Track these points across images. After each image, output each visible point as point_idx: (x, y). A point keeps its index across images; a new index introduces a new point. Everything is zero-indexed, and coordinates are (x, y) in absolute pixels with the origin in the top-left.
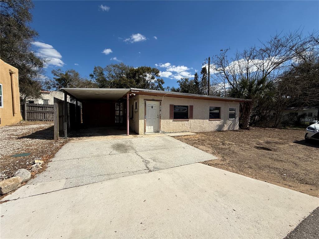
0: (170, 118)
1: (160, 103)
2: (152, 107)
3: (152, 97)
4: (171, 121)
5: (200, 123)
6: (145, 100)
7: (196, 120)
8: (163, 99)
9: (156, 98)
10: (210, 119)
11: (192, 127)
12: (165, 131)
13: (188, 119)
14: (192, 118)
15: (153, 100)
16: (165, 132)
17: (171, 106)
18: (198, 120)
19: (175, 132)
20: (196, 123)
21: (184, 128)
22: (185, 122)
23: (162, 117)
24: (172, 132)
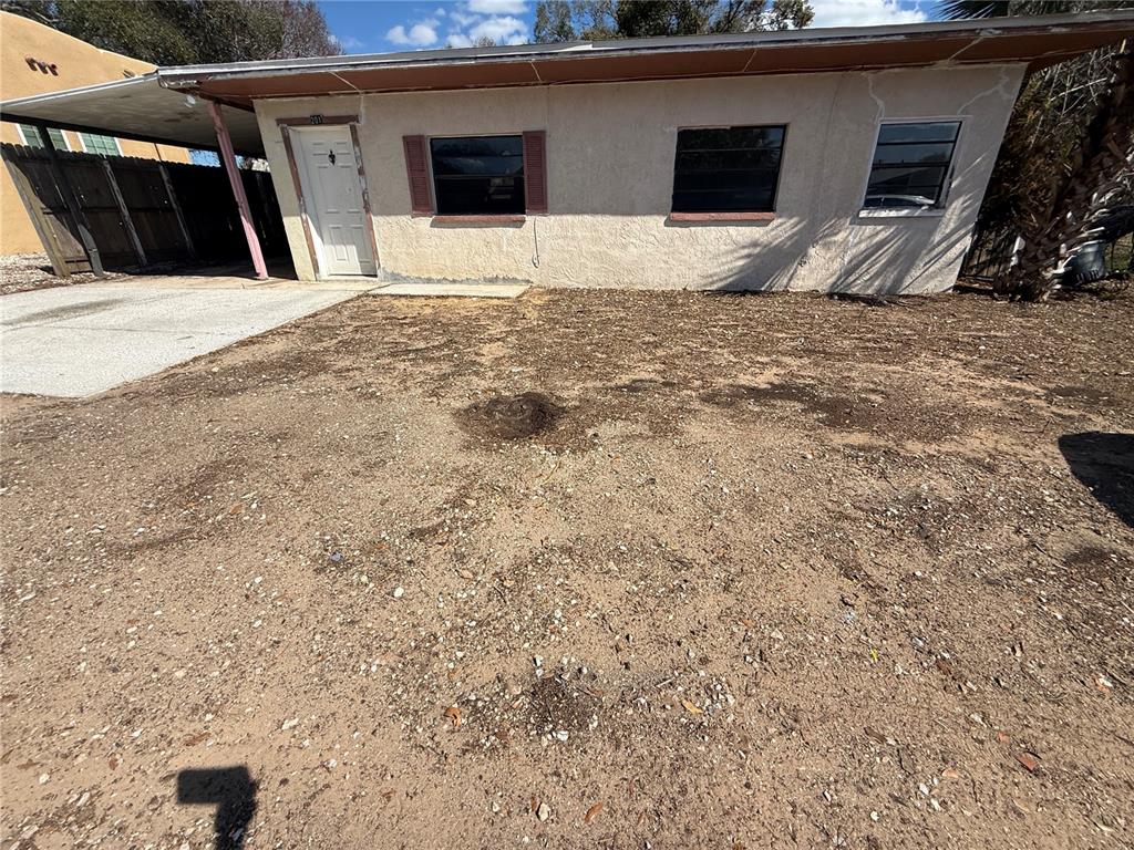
0: (414, 209)
1: (354, 130)
2: (332, 157)
3: (306, 106)
4: (425, 223)
5: (596, 241)
6: (279, 121)
7: (569, 218)
8: (362, 110)
9: (328, 107)
10: (677, 216)
11: (545, 258)
12: (404, 274)
13: (519, 216)
14: (542, 207)
15: (318, 120)
16: (405, 278)
17: (412, 144)
18: (587, 218)
19: (454, 281)
20: (574, 238)
21: (499, 266)
22: (500, 230)
23: (374, 206)
24: (434, 276)
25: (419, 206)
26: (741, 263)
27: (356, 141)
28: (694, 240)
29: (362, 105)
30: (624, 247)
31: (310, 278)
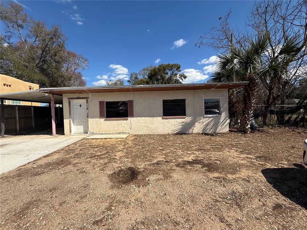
0: (100, 117)
1: (87, 100)
2: (80, 106)
3: (76, 95)
4: (102, 120)
5: (146, 123)
6: (68, 98)
7: (139, 118)
8: (90, 96)
9: (81, 96)
10: (164, 117)
11: (133, 127)
12: (95, 132)
13: (127, 118)
14: (132, 116)
15: (78, 98)
16: (95, 134)
17: (101, 103)
18: (143, 118)
19: (109, 134)
20: (140, 123)
21: (121, 130)
22: (122, 121)
23: (90, 116)
24: (103, 133)
25: (101, 116)
26: (180, 127)
27: (87, 102)
28: (169, 123)
29: (90, 95)
30: (153, 124)
31: (68, 134)
